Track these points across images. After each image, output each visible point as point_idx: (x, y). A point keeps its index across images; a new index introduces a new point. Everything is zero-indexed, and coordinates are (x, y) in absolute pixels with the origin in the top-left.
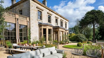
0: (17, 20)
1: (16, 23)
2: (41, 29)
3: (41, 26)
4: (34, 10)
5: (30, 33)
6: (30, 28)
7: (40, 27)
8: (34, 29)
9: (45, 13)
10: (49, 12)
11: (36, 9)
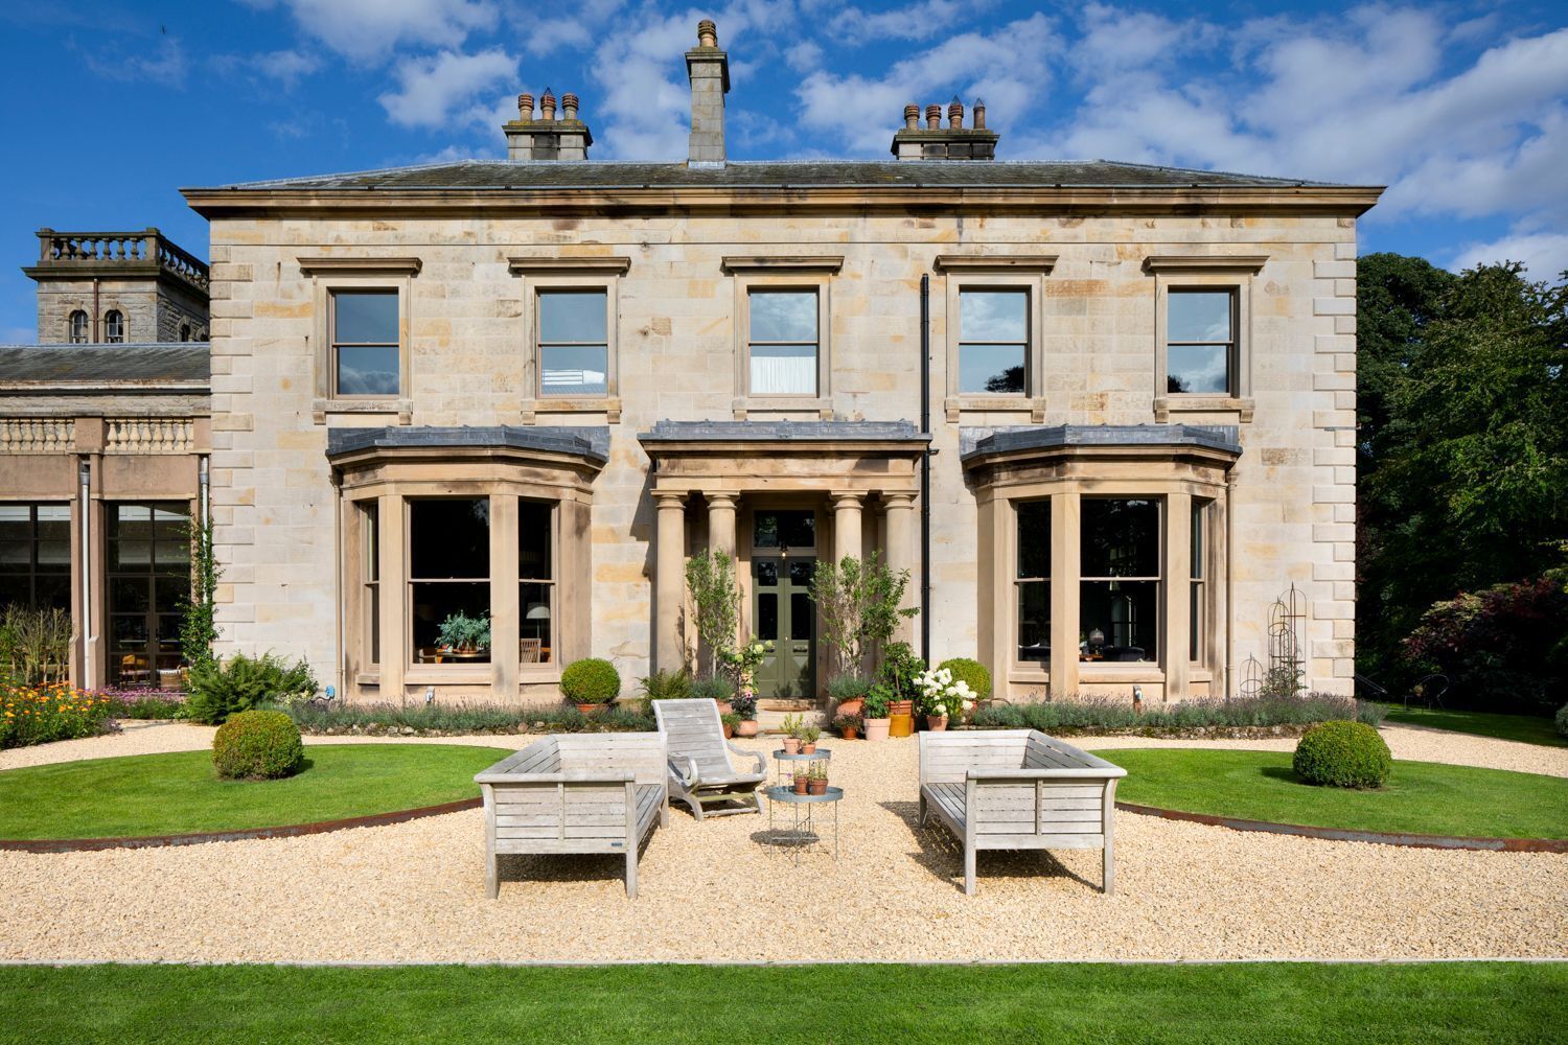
0: (75, 464)
1: (73, 495)
4: (277, 310)
8: (268, 521)
9: (455, 293)
10: (568, 233)
11: (300, 287)
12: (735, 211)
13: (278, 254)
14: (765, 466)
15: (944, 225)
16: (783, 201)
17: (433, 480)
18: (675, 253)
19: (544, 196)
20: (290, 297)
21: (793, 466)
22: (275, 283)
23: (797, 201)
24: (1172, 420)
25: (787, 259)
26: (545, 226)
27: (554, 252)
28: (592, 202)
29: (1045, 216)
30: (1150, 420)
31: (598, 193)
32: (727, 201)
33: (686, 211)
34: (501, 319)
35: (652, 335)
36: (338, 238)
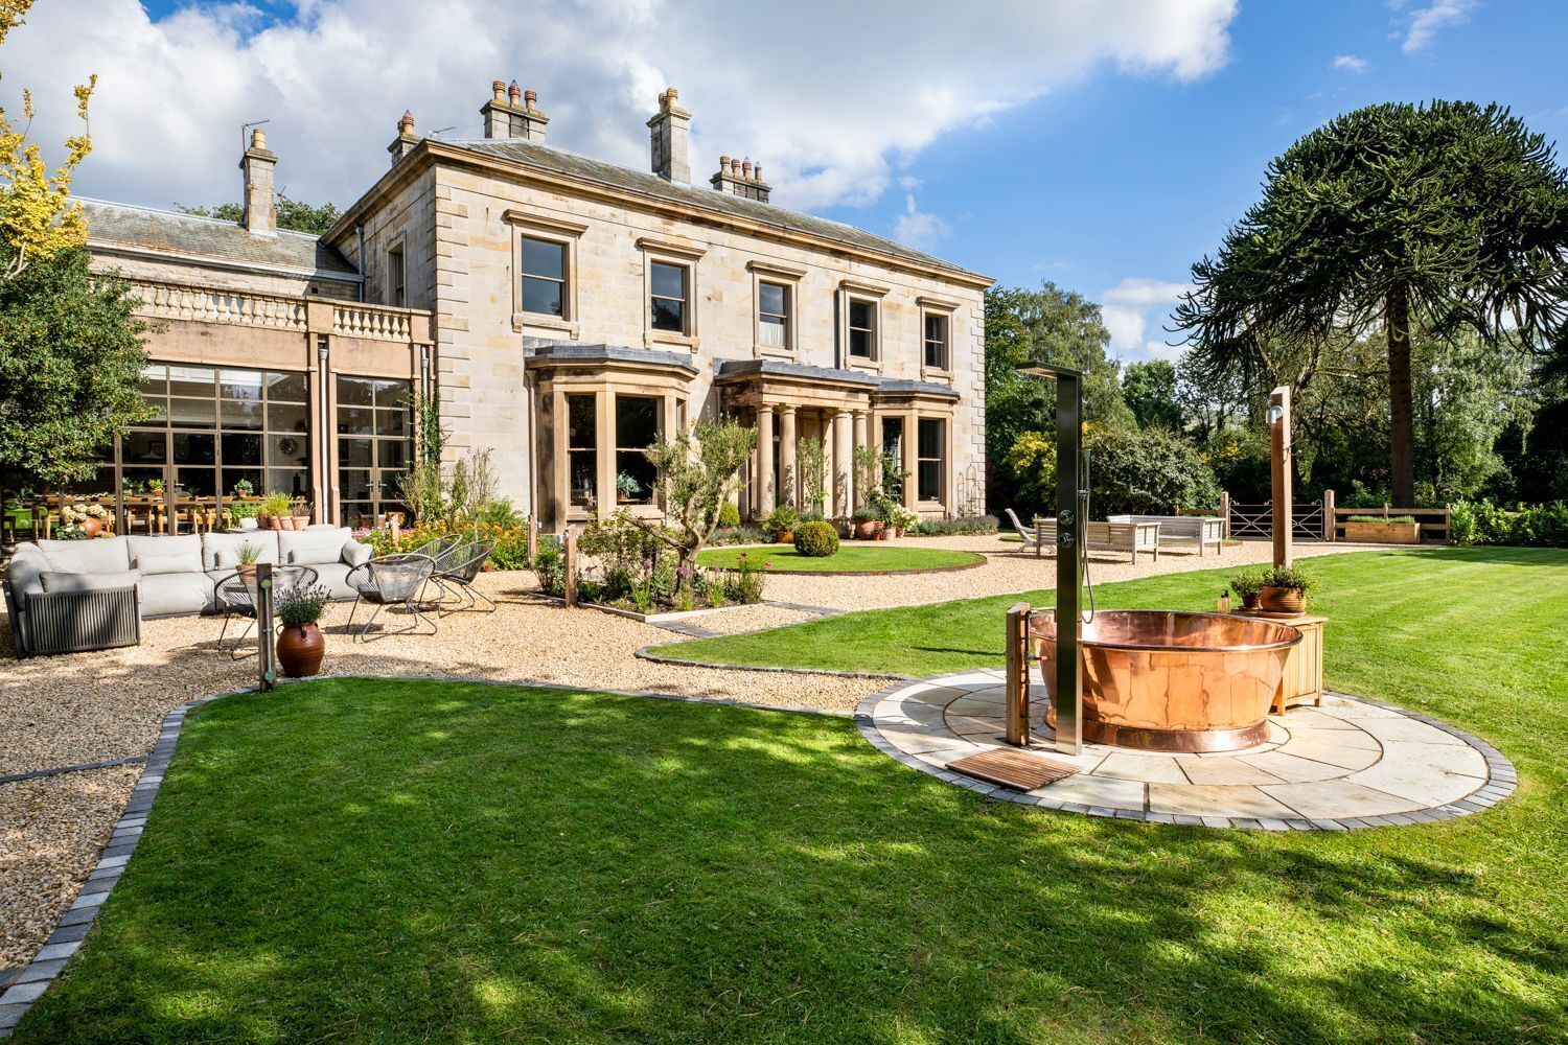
0: (314, 341)
1: (314, 367)
2: (545, 405)
3: (549, 373)
4: (484, 242)
5: (439, 443)
6: (436, 396)
7: (545, 384)
8: (480, 401)
9: (604, 253)
10: (669, 227)
11: (503, 230)
12: (756, 235)
13: (487, 202)
14: (809, 391)
15: (844, 263)
16: (781, 234)
17: (635, 385)
18: (724, 252)
19: (664, 203)
20: (495, 235)
21: (821, 393)
22: (484, 222)
23: (787, 236)
24: (929, 380)
25: (782, 268)
26: (658, 221)
27: (661, 238)
28: (689, 212)
29: (882, 267)
30: (918, 379)
31: (694, 208)
32: (756, 228)
33: (732, 229)
34: (632, 276)
35: (713, 300)
36: (529, 199)
